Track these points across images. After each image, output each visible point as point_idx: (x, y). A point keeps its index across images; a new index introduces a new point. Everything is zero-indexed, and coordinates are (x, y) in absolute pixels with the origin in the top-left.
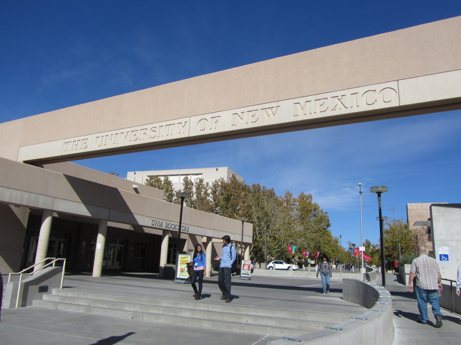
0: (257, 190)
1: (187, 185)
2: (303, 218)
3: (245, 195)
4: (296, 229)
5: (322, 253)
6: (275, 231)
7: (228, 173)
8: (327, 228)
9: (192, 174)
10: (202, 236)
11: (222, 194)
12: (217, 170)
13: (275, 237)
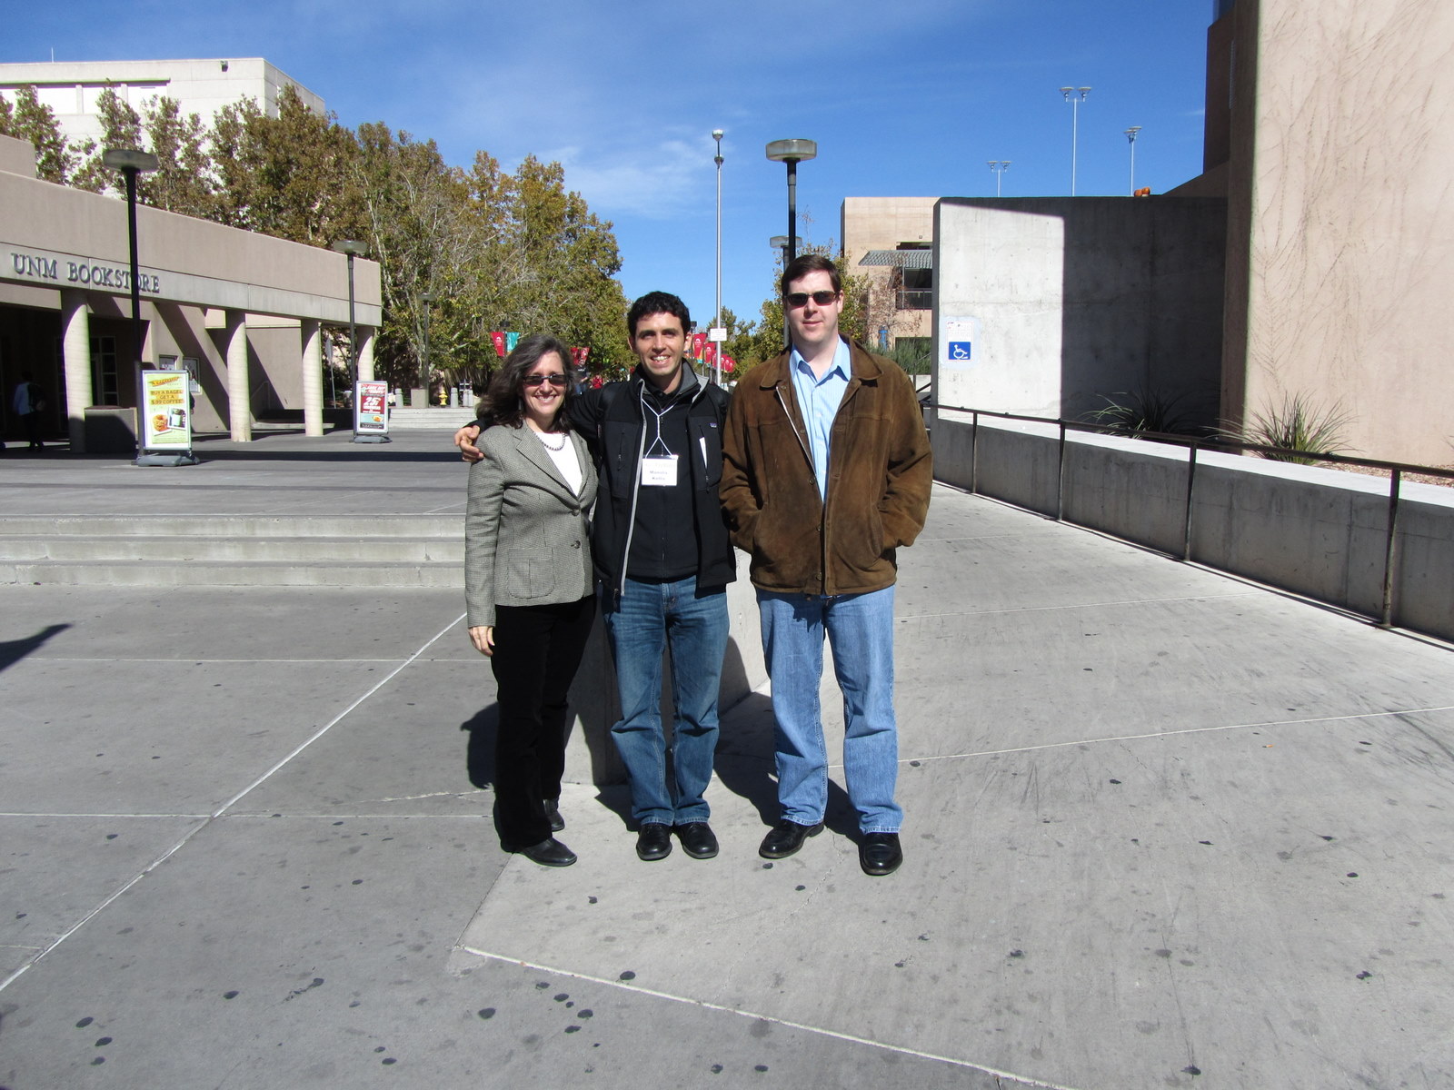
0: (377, 147)
1: (114, 123)
2: (536, 243)
3: (338, 163)
4: (517, 278)
5: (595, 351)
6: (448, 285)
7: (267, 80)
8: (611, 273)
9: (130, 83)
10: (205, 308)
11: (253, 159)
12: (225, 68)
13: (449, 304)
